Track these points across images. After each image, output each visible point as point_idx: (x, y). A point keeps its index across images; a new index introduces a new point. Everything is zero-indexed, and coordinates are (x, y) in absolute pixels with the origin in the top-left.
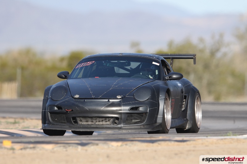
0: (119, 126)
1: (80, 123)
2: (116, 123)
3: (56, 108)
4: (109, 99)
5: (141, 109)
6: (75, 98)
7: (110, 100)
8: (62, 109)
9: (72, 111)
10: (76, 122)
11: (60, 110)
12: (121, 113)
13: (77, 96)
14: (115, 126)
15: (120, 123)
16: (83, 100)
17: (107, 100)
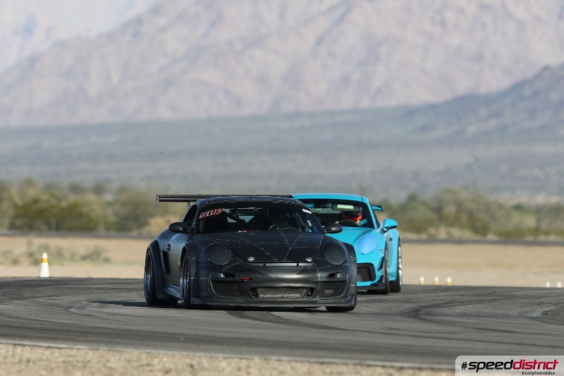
0: (314, 299)
1: (261, 296)
2: (310, 296)
3: (222, 276)
4: (298, 262)
5: (338, 276)
6: (248, 262)
7: (300, 264)
8: (234, 276)
9: (251, 279)
10: (257, 295)
11: (231, 279)
12: (317, 282)
13: (252, 259)
14: (310, 299)
15: (315, 296)
16: (262, 265)
17: (296, 264)
